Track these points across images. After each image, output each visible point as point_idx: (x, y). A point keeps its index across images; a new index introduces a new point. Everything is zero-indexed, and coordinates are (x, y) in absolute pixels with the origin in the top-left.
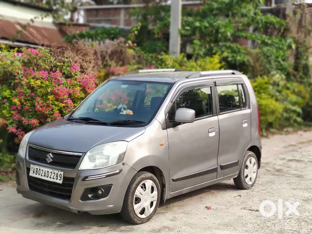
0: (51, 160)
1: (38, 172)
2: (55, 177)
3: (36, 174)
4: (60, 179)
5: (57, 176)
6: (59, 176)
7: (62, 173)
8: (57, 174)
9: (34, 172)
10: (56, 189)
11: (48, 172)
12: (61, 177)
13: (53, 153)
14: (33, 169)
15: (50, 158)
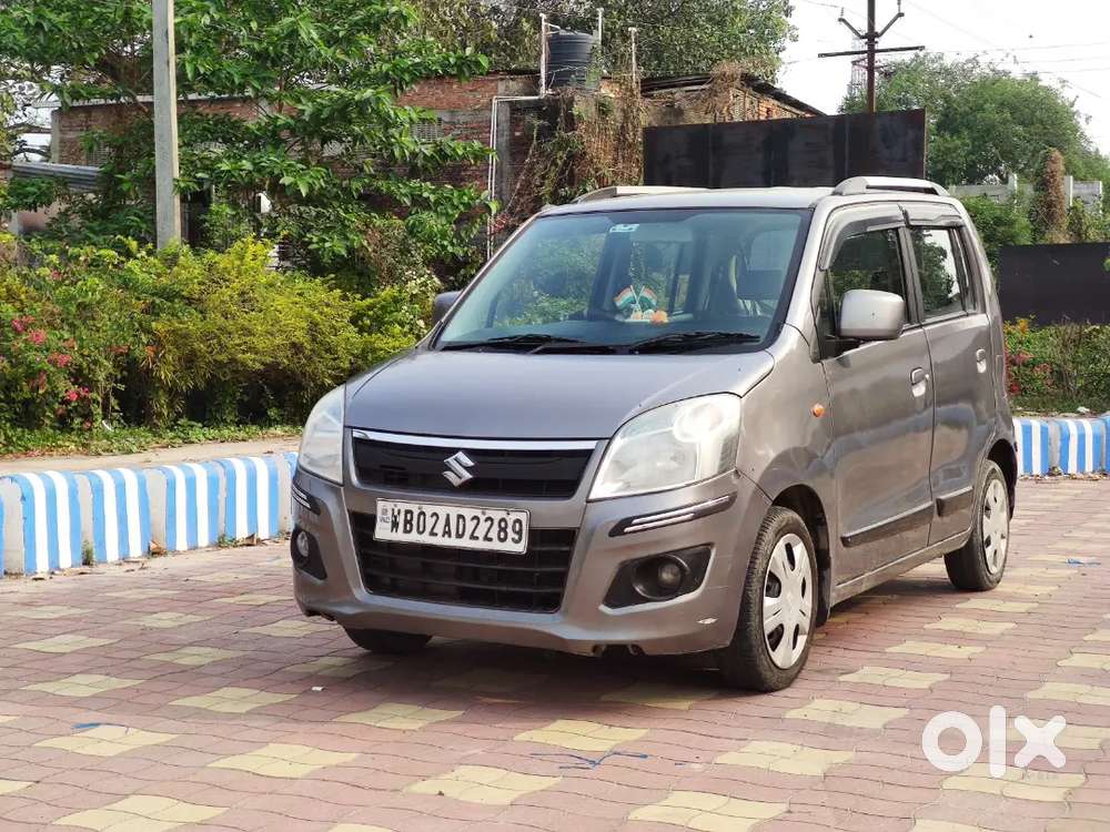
0: (467, 476)
1: (414, 522)
2: (493, 534)
3: (406, 531)
4: (517, 537)
5: (503, 530)
6: (509, 530)
7: (523, 517)
8: (503, 520)
9: (395, 525)
10: (501, 577)
11: (460, 517)
12: (520, 533)
13: (470, 452)
14: (390, 514)
15: (459, 470)
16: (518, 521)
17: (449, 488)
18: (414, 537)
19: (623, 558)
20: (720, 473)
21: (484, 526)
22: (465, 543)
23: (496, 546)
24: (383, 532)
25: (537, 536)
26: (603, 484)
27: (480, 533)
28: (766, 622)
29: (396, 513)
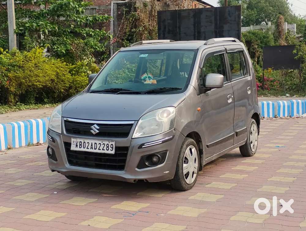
0: (98, 131)
1: (82, 145)
2: (105, 148)
3: (80, 148)
4: (112, 149)
5: (108, 147)
6: (109, 147)
7: (114, 143)
8: (108, 144)
9: (77, 146)
10: (108, 160)
11: (95, 143)
12: (112, 148)
13: (98, 125)
14: (75, 143)
15: (95, 129)
16: (112, 144)
17: (92, 135)
18: (82, 149)
19: (142, 155)
20: (169, 130)
21: (102, 146)
22: (97, 151)
23: (106, 152)
24: (73, 148)
25: (117, 149)
26: (136, 134)
27: (101, 148)
28: (184, 171)
29: (77, 142)
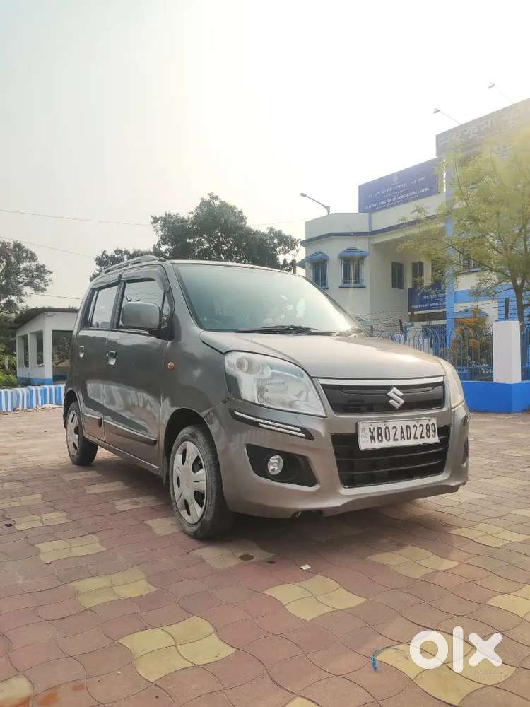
0: (402, 401)
1: (383, 435)
2: (424, 435)
3: (380, 441)
4: (433, 433)
5: (428, 431)
6: (431, 431)
7: (434, 421)
8: (427, 425)
9: (372, 438)
11: (408, 426)
12: (435, 430)
13: (399, 387)
14: (368, 432)
15: (396, 397)
16: (433, 424)
17: (394, 409)
21: (419, 430)
22: (412, 442)
23: (426, 441)
24: (365, 444)
25: (441, 430)
27: (418, 435)
29: (372, 431)
